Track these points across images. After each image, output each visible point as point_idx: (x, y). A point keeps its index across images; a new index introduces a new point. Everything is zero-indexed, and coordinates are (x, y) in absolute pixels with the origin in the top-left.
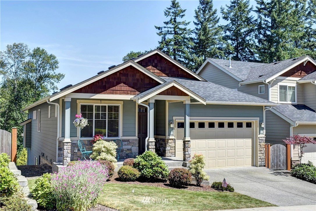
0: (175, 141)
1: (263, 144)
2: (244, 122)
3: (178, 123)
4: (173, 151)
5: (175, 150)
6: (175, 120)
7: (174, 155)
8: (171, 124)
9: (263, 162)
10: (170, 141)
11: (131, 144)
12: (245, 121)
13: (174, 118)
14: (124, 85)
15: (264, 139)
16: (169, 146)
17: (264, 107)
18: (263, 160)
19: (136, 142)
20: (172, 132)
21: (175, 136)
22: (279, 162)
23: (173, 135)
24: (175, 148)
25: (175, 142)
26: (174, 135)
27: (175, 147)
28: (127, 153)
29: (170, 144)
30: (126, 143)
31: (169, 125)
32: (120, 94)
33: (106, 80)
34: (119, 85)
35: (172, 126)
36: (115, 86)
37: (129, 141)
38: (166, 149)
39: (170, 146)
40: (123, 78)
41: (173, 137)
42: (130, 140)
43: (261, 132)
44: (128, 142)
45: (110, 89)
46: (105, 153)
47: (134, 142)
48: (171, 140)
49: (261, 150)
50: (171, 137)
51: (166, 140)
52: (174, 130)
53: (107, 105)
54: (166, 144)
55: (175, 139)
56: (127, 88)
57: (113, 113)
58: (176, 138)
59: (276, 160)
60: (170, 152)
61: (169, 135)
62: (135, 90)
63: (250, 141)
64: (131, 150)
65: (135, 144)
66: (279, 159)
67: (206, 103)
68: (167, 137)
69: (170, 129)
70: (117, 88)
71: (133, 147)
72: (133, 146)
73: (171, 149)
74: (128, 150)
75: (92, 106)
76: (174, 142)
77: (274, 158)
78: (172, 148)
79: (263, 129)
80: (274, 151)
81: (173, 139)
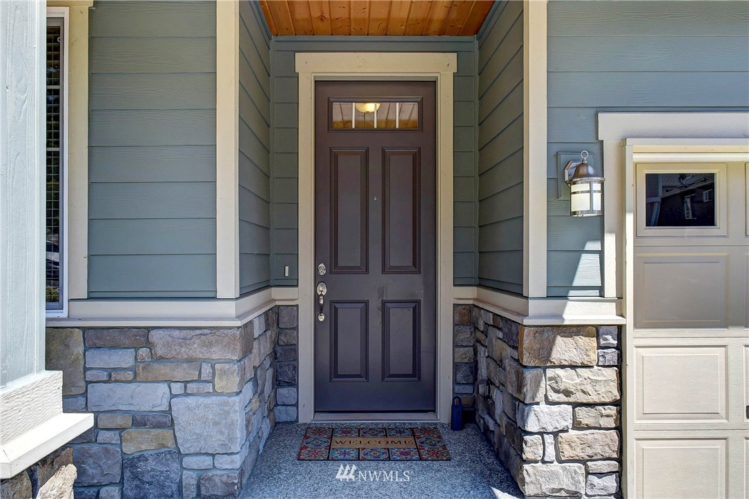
0: (620, 348)
3: (649, 177)
4: (605, 441)
5: (620, 429)
6: (623, 144)
8: (578, 175)
10: (564, 349)
11: (163, 369)
13: (611, 126)
16: (554, 396)
19: (216, 353)
20: (588, 264)
21: (620, 298)
23: (601, 289)
24: (620, 413)
25: (621, 358)
26: (610, 291)
27: (619, 404)
28: (129, 449)
29: (567, 378)
30: (123, 359)
31: (560, 188)
35: (584, 199)
37: (149, 344)
38: (524, 421)
39: (567, 393)
41: (604, 314)
42: (155, 336)
44: (143, 352)
47: (196, 350)
48: (582, 340)
50: (576, 312)
51: (527, 340)
52: (610, 240)
54: (529, 375)
55: (620, 329)
58: (629, 321)
60: (568, 453)
61: (559, 291)
64: (171, 425)
65: (206, 369)
68: (537, 311)
69: (569, 238)
71: (186, 394)
72: (192, 387)
73: (577, 426)
74: (140, 421)
76: (612, 355)
78: (585, 415)
81: (596, 331)
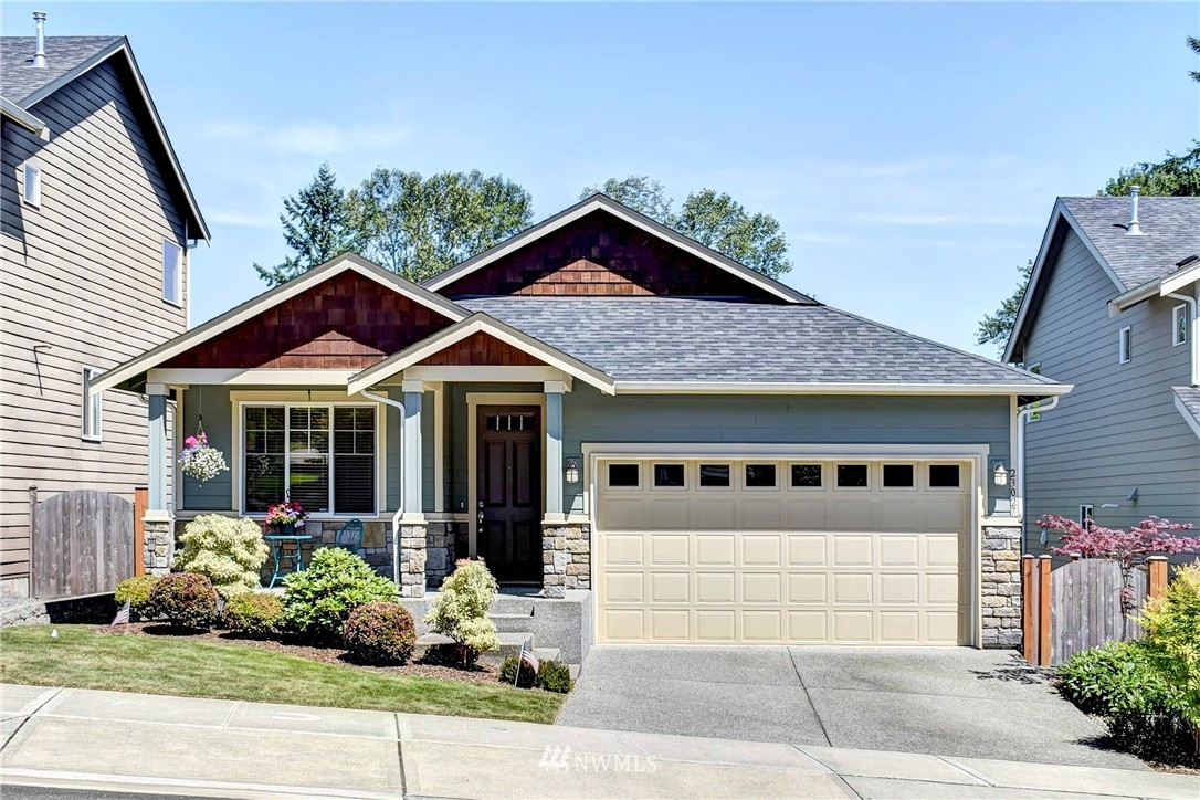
0: (590, 533)
1: (1009, 554)
2: (918, 463)
3: (611, 466)
4: (584, 568)
5: (590, 563)
7: (587, 583)
9: (1008, 632)
10: (568, 532)
12: (922, 459)
13: (586, 448)
14: (340, 337)
15: (1017, 534)
17: (1014, 402)
18: (1007, 622)
20: (577, 500)
21: (590, 514)
22: (1106, 634)
23: (583, 510)
24: (590, 557)
25: (590, 536)
26: (586, 511)
27: (589, 554)
32: (326, 366)
33: (275, 322)
34: (323, 337)
35: (570, 477)
36: (308, 342)
39: (570, 549)
40: (336, 314)
41: (582, 519)
43: (1001, 505)
45: (291, 352)
46: (211, 554)
48: (575, 530)
49: (997, 582)
50: (572, 519)
52: (586, 494)
53: (331, 406)
55: (590, 525)
56: (350, 346)
57: (355, 431)
58: (593, 523)
59: (1089, 627)
60: (570, 572)
62: (379, 352)
63: (950, 542)
66: (1105, 621)
67: (616, 390)
69: (571, 490)
70: (316, 346)
73: (574, 562)
75: (282, 410)
76: (586, 534)
77: (1075, 615)
78: (576, 558)
79: (1007, 492)
80: (1076, 588)
81: (580, 526)
